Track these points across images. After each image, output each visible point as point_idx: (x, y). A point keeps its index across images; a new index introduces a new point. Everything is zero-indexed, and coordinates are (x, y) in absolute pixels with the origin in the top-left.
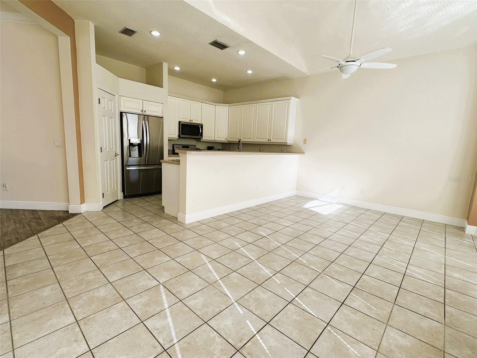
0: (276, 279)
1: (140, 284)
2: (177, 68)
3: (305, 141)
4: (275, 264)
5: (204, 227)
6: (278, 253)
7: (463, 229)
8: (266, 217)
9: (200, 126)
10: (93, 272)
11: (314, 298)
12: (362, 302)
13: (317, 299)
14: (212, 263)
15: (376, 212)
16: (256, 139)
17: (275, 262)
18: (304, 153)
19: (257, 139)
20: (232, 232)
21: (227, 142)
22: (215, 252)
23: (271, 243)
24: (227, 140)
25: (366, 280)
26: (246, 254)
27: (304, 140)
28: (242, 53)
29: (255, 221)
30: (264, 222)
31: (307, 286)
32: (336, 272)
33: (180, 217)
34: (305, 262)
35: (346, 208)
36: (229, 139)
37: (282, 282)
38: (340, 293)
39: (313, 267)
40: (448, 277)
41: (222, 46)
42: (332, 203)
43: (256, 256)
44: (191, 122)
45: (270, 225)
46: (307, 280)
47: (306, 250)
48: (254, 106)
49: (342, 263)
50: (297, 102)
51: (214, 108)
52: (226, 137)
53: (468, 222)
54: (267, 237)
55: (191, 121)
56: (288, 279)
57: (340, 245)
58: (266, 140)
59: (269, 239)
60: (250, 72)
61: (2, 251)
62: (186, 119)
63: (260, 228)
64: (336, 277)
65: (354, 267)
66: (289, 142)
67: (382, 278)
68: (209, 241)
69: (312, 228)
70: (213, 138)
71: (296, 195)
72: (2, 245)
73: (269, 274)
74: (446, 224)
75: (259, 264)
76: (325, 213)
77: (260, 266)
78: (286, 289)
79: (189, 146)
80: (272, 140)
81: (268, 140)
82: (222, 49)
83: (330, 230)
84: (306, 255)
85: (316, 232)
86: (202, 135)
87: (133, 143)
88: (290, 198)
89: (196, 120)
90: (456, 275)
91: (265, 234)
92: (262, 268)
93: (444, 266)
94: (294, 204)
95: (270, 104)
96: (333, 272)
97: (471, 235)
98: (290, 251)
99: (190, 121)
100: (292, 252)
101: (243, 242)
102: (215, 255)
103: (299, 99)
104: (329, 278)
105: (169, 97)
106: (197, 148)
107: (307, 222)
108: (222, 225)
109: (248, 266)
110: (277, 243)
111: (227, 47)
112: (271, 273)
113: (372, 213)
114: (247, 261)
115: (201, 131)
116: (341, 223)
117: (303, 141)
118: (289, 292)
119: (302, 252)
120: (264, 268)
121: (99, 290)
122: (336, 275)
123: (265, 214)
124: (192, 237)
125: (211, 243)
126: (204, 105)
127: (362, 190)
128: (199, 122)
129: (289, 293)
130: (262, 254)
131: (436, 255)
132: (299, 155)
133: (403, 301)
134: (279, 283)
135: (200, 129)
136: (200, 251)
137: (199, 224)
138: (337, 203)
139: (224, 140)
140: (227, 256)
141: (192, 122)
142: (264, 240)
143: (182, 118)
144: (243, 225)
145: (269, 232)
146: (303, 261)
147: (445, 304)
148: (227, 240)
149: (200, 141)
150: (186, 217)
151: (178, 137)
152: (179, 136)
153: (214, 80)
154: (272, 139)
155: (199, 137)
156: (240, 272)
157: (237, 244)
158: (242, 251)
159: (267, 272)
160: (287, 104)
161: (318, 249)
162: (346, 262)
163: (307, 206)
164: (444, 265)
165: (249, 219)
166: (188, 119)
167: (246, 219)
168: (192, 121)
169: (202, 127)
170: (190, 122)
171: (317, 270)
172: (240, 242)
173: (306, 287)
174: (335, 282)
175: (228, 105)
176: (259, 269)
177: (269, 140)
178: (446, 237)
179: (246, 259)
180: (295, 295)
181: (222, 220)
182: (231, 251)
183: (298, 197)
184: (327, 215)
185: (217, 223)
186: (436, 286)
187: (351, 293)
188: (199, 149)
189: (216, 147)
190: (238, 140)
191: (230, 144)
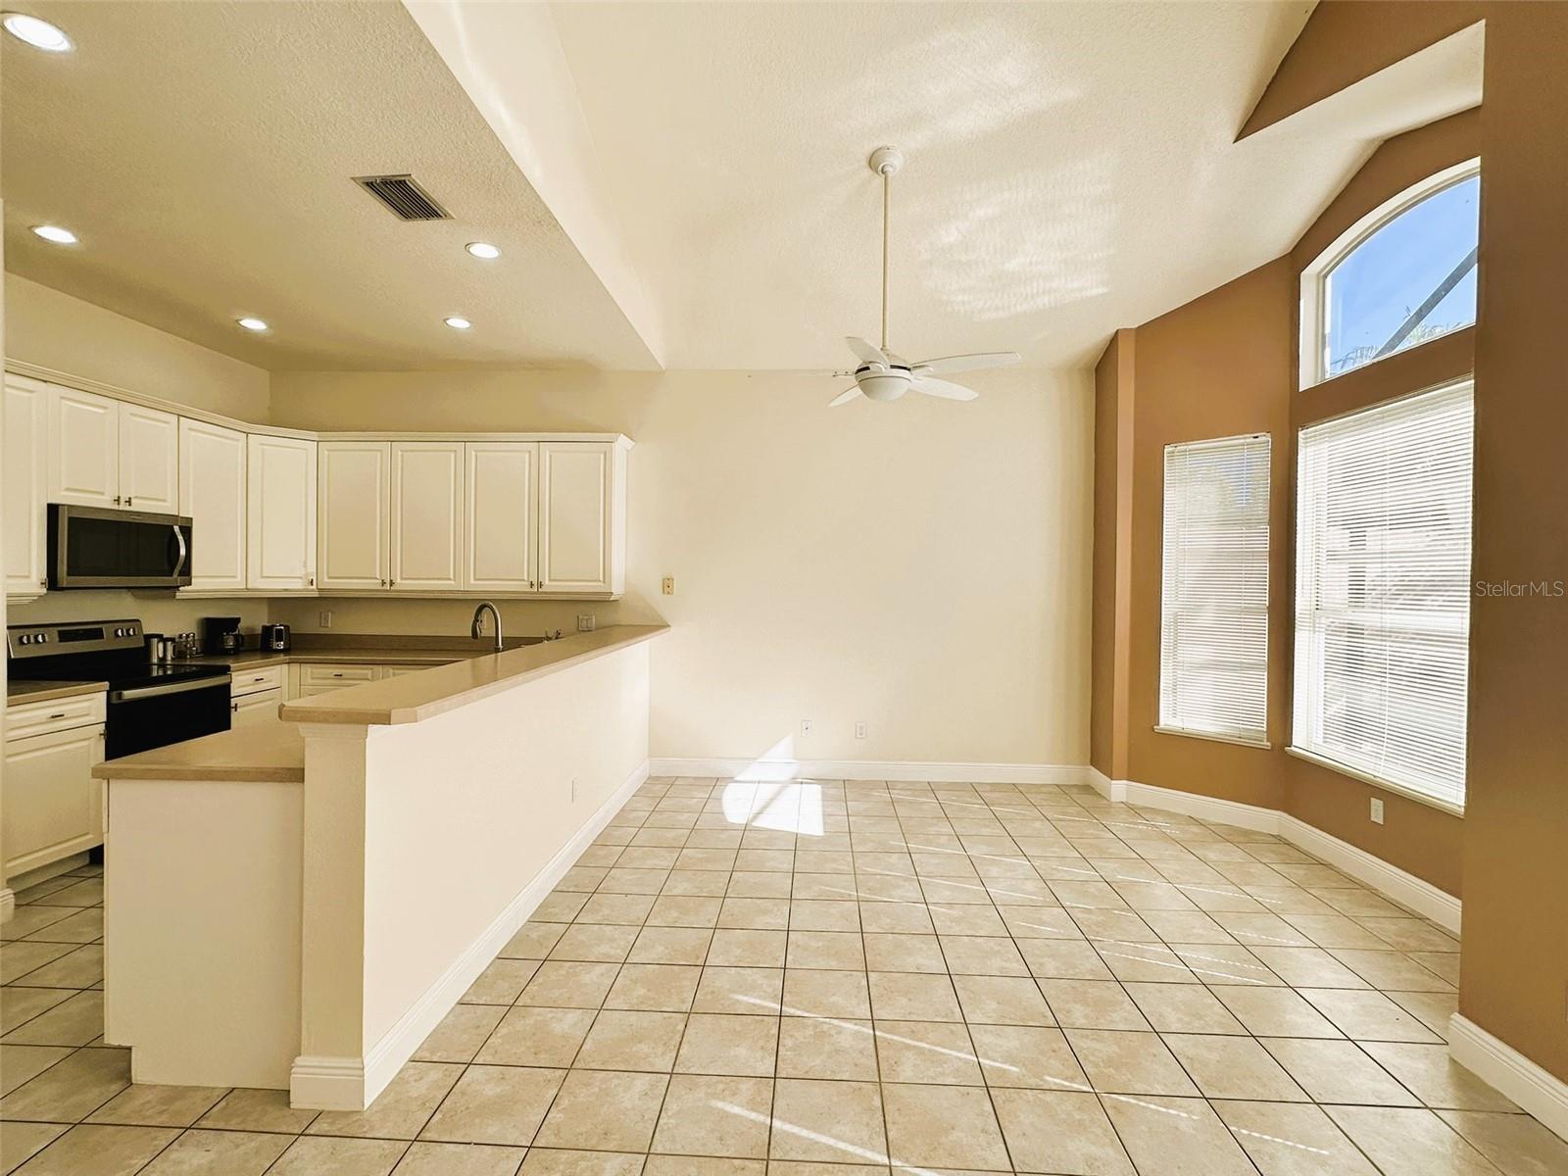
2: (57, 235)
3: (667, 585)
9: (176, 528)
12: (1284, 1147)
15: (911, 787)
16: (472, 581)
18: (669, 626)
19: (475, 579)
21: (316, 594)
24: (314, 587)
27: (664, 580)
28: (484, 251)
29: (661, 949)
30: (692, 936)
32: (1113, 1064)
34: (1015, 1070)
35: (834, 792)
36: (326, 580)
38: (1220, 1148)
39: (1056, 1081)
40: (1254, 950)
41: (418, 209)
42: (785, 785)
44: (123, 507)
48: (455, 451)
49: (1079, 1020)
50: (628, 451)
51: (242, 444)
52: (307, 575)
55: (122, 501)
57: (991, 944)
58: (521, 586)
60: (458, 323)
62: (96, 494)
63: (719, 978)
64: (1138, 1088)
65: (1114, 1016)
66: (617, 589)
69: (853, 905)
70: (239, 579)
71: (650, 778)
74: (1058, 786)
76: (814, 830)
79: (101, 629)
80: (549, 586)
81: (530, 585)
83: (902, 893)
84: (981, 1036)
85: (886, 920)
86: (186, 571)
89: (152, 499)
90: (1252, 936)
91: (762, 998)
93: (1208, 918)
95: (530, 452)
96: (1113, 1071)
97: (1122, 802)
98: (925, 1046)
99: (118, 500)
100: (932, 1044)
101: (745, 1087)
103: (633, 443)
104: (1131, 1100)
105: (10, 379)
106: (146, 631)
107: (816, 888)
108: (556, 1028)
110: (847, 1025)
111: (441, 216)
115: (183, 552)
116: (893, 856)
117: (661, 583)
119: (952, 1027)
122: (1130, 1077)
123: (651, 899)
126: (190, 429)
127: (861, 728)
128: (169, 508)
130: (871, 1110)
131: (1163, 888)
135: (180, 538)
138: (797, 781)
139: (299, 586)
141: (128, 508)
142: (795, 1031)
143: (67, 489)
144: (641, 991)
145: (764, 981)
146: (1003, 1070)
147: (1352, 1041)
148: (672, 1108)
149: (175, 596)
151: (45, 591)
152: (52, 583)
153: (254, 324)
154: (547, 583)
155: (171, 579)
157: (736, 1110)
158: (795, 1136)
160: (602, 456)
161: (973, 993)
162: (1080, 1006)
163: (734, 814)
164: (1203, 913)
165: (623, 944)
166: (103, 494)
167: (611, 951)
168: (129, 502)
169: (187, 531)
170: (116, 507)
171: (1074, 1086)
172: (733, 1093)
174: (1161, 1109)
175: (314, 435)
177: (535, 583)
178: (1103, 823)
181: (527, 1000)
182: (759, 1166)
183: (658, 783)
184: (826, 836)
185: (518, 1024)
187: (1231, 1129)
188: (160, 637)
189: (253, 621)
190: (380, 587)
191: (327, 601)
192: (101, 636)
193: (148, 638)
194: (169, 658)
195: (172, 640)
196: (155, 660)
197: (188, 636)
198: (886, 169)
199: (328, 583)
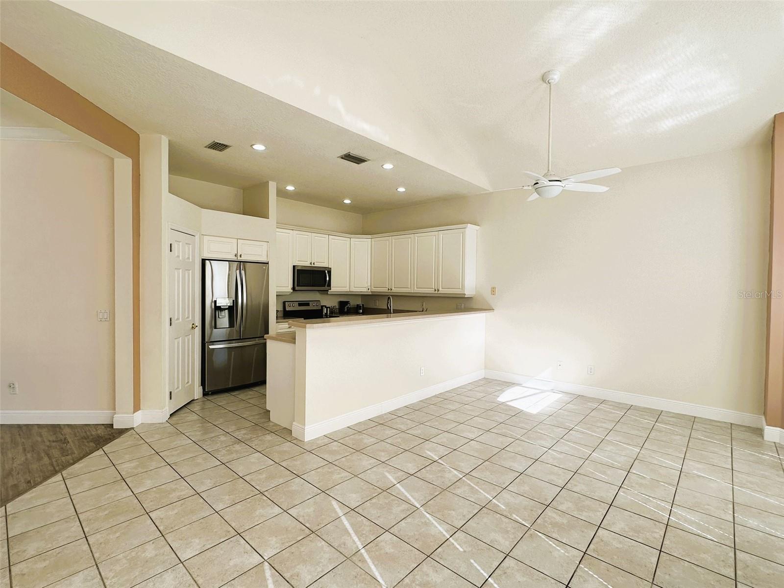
0: (455, 544)
1: (232, 563)
2: (290, 188)
3: (493, 291)
4: (454, 513)
5: (335, 446)
6: (458, 492)
7: (759, 432)
8: (437, 423)
9: (326, 271)
10: (153, 543)
11: (519, 577)
12: (600, 583)
13: (525, 579)
14: (349, 516)
15: (618, 405)
17: (453, 510)
18: (493, 310)
19: (417, 288)
20: (383, 454)
21: (371, 293)
22: (354, 495)
23: (445, 472)
24: (370, 291)
25: (603, 539)
26: (406, 496)
27: (492, 288)
28: (388, 166)
29: (419, 431)
30: (435, 431)
31: (507, 555)
32: (555, 525)
33: (295, 428)
34: (504, 507)
35: (567, 398)
36: (373, 288)
37: (465, 549)
38: (562, 566)
39: (517, 518)
40: (740, 528)
41: (358, 160)
42: (543, 391)
43: (422, 500)
44: (313, 265)
45: (444, 438)
46: (507, 543)
47: (504, 483)
48: (411, 238)
49: (563, 508)
50: (477, 231)
51: (348, 243)
52: (367, 287)
53: (766, 420)
54: (440, 461)
55: (312, 264)
56: (476, 543)
57: (561, 471)
58: (431, 291)
59: (443, 466)
60: (401, 190)
61: (4, 507)
62: (305, 261)
63: (428, 445)
64: (554, 536)
65: (584, 514)
66: (468, 293)
67: (630, 534)
68: (345, 474)
69: (513, 440)
70: (347, 288)
71: (484, 378)
72: (2, 495)
73: (445, 533)
74: (731, 424)
75: (428, 515)
76: (533, 411)
77: (428, 519)
78: (472, 561)
79: (309, 303)
80: (442, 291)
81: (435, 290)
82: (358, 164)
83: (543, 443)
84: (505, 494)
85: (520, 449)
86: (329, 285)
87: (220, 306)
88: (476, 384)
89: (320, 262)
90: (753, 522)
91: (435, 455)
92: (433, 523)
93: (731, 506)
94: (482, 395)
95: (435, 236)
96: (550, 526)
97: (775, 443)
98: (477, 488)
99: (311, 263)
100: (481, 489)
101: (401, 473)
102: (354, 500)
103: (479, 227)
104: (543, 537)
105: (278, 230)
106: (322, 305)
107: (504, 430)
108: (365, 441)
109: (409, 520)
110: (455, 472)
111: (366, 161)
112: (447, 531)
113: (611, 407)
114: (408, 510)
115: (328, 279)
116: (561, 429)
117: (490, 290)
118: (479, 568)
119: (497, 487)
120: (436, 522)
121: (164, 577)
122: (555, 531)
123: (434, 417)
124: (315, 466)
125: (346, 477)
126: (332, 239)
127: (591, 369)
128: (325, 265)
129: (477, 569)
130: (432, 494)
131: (719, 484)
132: (485, 314)
133: (667, 577)
134: (461, 550)
135: (327, 275)
136: (330, 492)
137: (326, 440)
138: (553, 391)
139: (365, 291)
140: (374, 501)
142: (434, 467)
143: (298, 261)
144: (399, 440)
145: (443, 451)
146: (499, 506)
147: (736, 581)
148: (374, 469)
149: (328, 294)
150: (305, 430)
151: (292, 291)
152: (294, 289)
153: (347, 201)
154: (441, 289)
155: (326, 288)
156: (396, 533)
157: (390, 477)
158: (399, 490)
159: (441, 530)
160: (462, 234)
161: (523, 481)
162: (571, 504)
163: (503, 398)
164: (732, 503)
165: (409, 427)
166: (307, 261)
167: (403, 427)
168: (314, 264)
169: (330, 272)
170: (310, 265)
171: (523, 522)
172: (395, 473)
173: (506, 557)
174: (554, 545)
175: (370, 236)
176: (427, 524)
177: (437, 290)
178: (734, 448)
179: (405, 506)
180: (488, 574)
181: (364, 432)
182: (380, 491)
183: (487, 381)
184: (536, 415)
185: (357, 437)
186: (721, 546)
187: (580, 565)
188: (325, 306)
189: (354, 303)
190: (387, 291)
191: (374, 296)
192: (309, 305)
193: (322, 307)
194: (328, 313)
195: (329, 307)
196: (324, 314)
197: (334, 307)
198: (550, 81)
199: (375, 290)
